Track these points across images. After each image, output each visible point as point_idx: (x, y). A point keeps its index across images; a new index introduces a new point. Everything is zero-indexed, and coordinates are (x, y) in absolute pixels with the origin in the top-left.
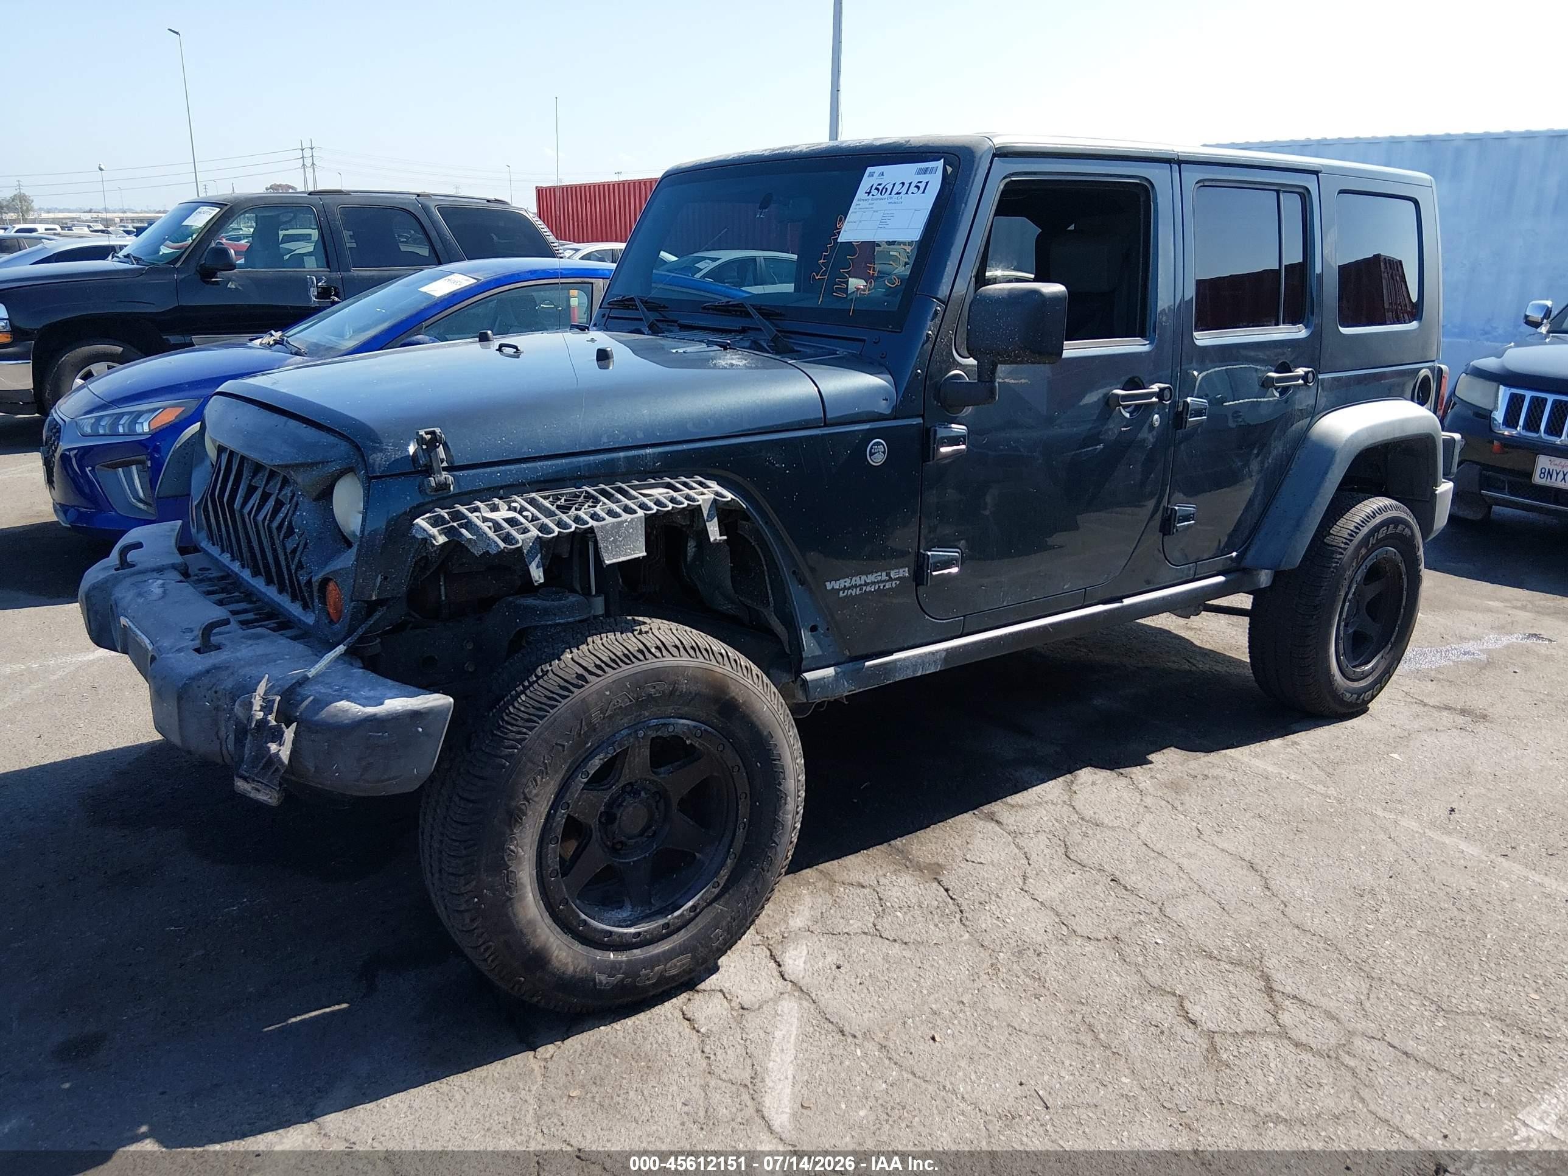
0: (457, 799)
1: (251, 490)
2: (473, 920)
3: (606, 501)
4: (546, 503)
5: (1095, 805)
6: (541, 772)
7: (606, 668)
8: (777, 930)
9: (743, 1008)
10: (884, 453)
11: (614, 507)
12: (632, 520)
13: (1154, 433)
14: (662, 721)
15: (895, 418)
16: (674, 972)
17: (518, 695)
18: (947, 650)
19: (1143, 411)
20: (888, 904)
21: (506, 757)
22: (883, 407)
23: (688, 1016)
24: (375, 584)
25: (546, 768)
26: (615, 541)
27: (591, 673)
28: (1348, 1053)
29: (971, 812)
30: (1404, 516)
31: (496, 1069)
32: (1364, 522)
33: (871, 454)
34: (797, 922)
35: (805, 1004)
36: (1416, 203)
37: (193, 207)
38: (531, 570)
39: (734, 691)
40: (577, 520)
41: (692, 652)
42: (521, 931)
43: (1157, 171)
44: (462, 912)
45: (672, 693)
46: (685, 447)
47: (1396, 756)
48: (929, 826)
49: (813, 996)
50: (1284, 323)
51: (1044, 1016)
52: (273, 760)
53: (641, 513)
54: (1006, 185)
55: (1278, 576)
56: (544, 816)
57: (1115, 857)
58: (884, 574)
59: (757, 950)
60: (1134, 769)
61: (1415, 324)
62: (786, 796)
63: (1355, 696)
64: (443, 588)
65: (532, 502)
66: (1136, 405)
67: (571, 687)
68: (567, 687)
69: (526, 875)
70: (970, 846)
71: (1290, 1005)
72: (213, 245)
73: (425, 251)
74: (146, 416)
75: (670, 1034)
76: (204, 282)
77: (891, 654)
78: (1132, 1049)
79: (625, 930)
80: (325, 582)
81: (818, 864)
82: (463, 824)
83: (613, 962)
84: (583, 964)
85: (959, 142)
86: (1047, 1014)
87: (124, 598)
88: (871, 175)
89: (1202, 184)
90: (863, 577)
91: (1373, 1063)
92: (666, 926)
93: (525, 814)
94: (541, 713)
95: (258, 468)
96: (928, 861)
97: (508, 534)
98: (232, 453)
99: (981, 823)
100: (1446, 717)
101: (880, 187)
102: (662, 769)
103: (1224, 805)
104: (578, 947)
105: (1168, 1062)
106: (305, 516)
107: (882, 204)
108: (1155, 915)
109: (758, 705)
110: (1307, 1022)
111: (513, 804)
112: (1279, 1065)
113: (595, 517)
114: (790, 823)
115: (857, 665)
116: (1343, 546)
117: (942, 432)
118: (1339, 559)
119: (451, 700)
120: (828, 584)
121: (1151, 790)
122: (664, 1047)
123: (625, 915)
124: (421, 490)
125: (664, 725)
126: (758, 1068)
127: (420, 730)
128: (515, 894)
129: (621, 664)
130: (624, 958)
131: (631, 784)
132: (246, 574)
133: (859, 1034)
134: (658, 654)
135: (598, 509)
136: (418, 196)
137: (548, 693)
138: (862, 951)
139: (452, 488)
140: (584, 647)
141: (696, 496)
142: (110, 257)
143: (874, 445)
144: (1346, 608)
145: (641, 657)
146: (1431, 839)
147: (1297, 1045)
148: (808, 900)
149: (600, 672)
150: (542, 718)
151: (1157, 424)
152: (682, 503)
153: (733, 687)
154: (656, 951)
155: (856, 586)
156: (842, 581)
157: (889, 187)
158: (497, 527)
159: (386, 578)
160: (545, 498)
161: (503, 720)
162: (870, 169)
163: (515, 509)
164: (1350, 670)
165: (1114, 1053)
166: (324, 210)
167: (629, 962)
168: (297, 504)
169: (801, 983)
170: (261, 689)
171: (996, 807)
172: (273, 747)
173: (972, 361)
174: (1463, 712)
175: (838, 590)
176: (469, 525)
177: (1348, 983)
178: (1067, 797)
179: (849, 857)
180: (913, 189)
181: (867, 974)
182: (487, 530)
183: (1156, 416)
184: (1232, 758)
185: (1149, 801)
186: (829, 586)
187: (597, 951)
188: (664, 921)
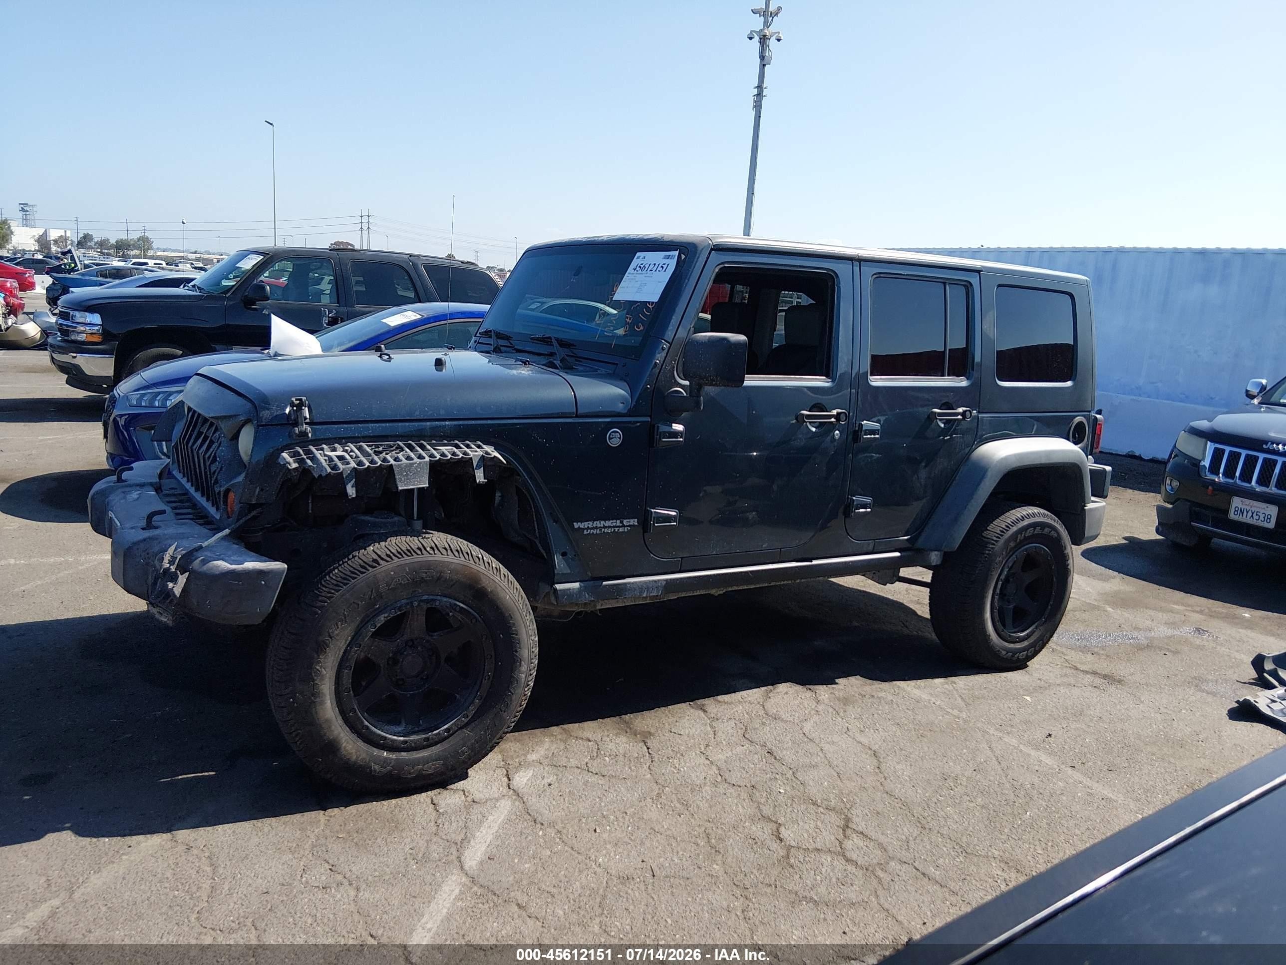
0: (286, 632)
1: (200, 434)
2: (289, 714)
3: (408, 450)
4: (368, 449)
5: (780, 706)
6: (341, 620)
7: (394, 557)
8: (517, 760)
9: (474, 802)
10: (620, 438)
11: (412, 455)
12: (420, 463)
13: (836, 444)
14: (431, 597)
15: (630, 416)
16: (430, 772)
17: (334, 569)
18: (666, 580)
19: (825, 428)
20: (602, 752)
21: (319, 608)
22: (620, 407)
23: (435, 802)
24: (255, 492)
25: (345, 618)
26: (407, 475)
27: (382, 559)
28: (882, 869)
29: (688, 703)
30: (1052, 522)
31: (297, 818)
32: (1014, 523)
33: (610, 439)
34: (533, 757)
35: (517, 803)
36: (1072, 296)
37: (244, 254)
38: (347, 488)
39: (485, 583)
40: (385, 460)
41: (456, 554)
42: (321, 726)
43: (841, 265)
44: (282, 707)
45: (439, 578)
46: (473, 422)
47: (1028, 698)
48: (653, 709)
49: (525, 800)
50: (949, 375)
51: (679, 826)
52: (169, 594)
53: (427, 459)
54: (721, 269)
55: (946, 556)
56: (343, 650)
57: (778, 739)
58: (618, 521)
59: (498, 771)
60: (820, 687)
61: (1069, 384)
62: (521, 661)
63: (1010, 654)
64: (310, 504)
65: (360, 449)
66: (820, 422)
67: (367, 567)
68: (365, 566)
69: (327, 688)
70: (677, 724)
71: (855, 837)
72: (255, 282)
73: (412, 295)
74: (175, 395)
75: (418, 810)
76: (246, 308)
77: (624, 578)
78: (730, 850)
79: (396, 738)
80: (228, 491)
81: (563, 724)
82: (286, 648)
83: (385, 758)
84: (364, 755)
85: (690, 240)
86: (681, 825)
87: (114, 500)
88: (638, 258)
89: (879, 276)
90: (602, 522)
91: (897, 877)
92: (427, 739)
93: (328, 647)
94: (345, 581)
95: (206, 420)
96: (643, 730)
97: (336, 465)
98: (195, 412)
99: (692, 710)
100: (1089, 678)
101: (642, 266)
102: (436, 634)
103: (876, 715)
104: (361, 743)
105: (751, 860)
106: (223, 451)
107: (641, 277)
108: (788, 776)
109: (502, 594)
110: (862, 848)
111: (321, 638)
112: (829, 870)
113: (396, 459)
114: (523, 680)
115: (597, 583)
116: (995, 538)
117: (663, 428)
118: (992, 548)
119: (286, 566)
120: (575, 524)
121: (826, 701)
122: (411, 817)
123: (400, 729)
124: (290, 436)
125: (432, 600)
126: (469, 835)
127: (263, 583)
128: (318, 699)
129: (404, 555)
130: (394, 757)
131: (412, 640)
132: (192, 490)
133: (546, 824)
134: (431, 552)
135: (400, 456)
136: (410, 256)
137: (352, 569)
138: (571, 777)
139: (310, 435)
140: (383, 544)
141: (470, 452)
142: (182, 287)
143: (613, 432)
144: (999, 586)
145: (419, 552)
146: (1021, 751)
147: (848, 860)
148: (546, 745)
149: (388, 559)
150: (345, 584)
151: (837, 437)
152: (458, 456)
153: (484, 580)
154: (418, 756)
155: (596, 528)
156: (586, 523)
157: (647, 266)
158: (330, 459)
159: (262, 490)
160: (368, 446)
161: (321, 584)
162: (638, 254)
163: (346, 451)
164: (1006, 633)
165: (716, 851)
166: (340, 262)
167: (397, 760)
168: (221, 442)
169: (520, 791)
170: (171, 551)
171: (707, 702)
172: (170, 585)
173: (687, 383)
174: (1105, 677)
175: (583, 529)
176: (313, 458)
177: (905, 829)
178: (762, 700)
179: (589, 722)
180: (659, 268)
181: (567, 791)
182: (323, 461)
183: (837, 432)
184: (899, 687)
185: (820, 708)
186: (576, 525)
187: (375, 749)
188: (426, 736)
